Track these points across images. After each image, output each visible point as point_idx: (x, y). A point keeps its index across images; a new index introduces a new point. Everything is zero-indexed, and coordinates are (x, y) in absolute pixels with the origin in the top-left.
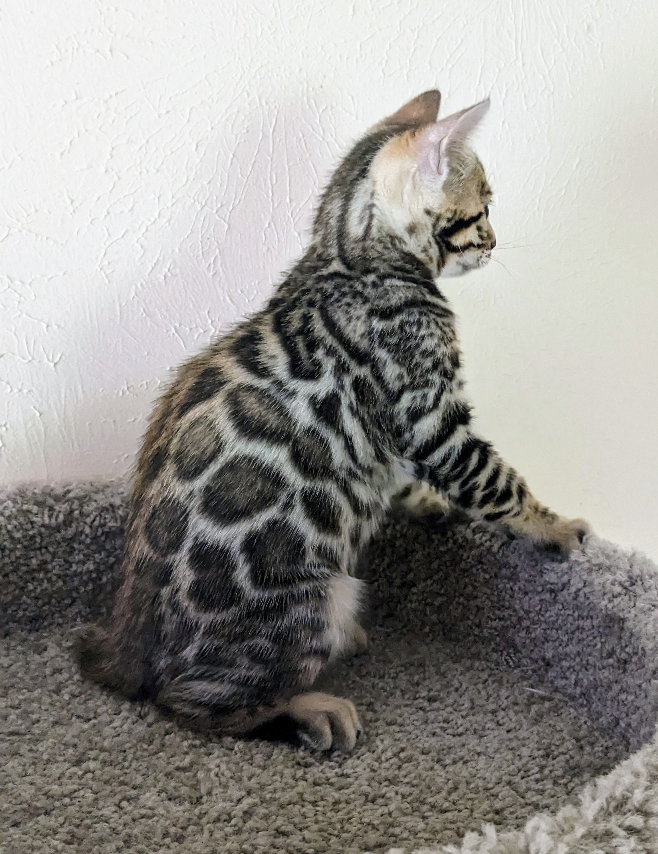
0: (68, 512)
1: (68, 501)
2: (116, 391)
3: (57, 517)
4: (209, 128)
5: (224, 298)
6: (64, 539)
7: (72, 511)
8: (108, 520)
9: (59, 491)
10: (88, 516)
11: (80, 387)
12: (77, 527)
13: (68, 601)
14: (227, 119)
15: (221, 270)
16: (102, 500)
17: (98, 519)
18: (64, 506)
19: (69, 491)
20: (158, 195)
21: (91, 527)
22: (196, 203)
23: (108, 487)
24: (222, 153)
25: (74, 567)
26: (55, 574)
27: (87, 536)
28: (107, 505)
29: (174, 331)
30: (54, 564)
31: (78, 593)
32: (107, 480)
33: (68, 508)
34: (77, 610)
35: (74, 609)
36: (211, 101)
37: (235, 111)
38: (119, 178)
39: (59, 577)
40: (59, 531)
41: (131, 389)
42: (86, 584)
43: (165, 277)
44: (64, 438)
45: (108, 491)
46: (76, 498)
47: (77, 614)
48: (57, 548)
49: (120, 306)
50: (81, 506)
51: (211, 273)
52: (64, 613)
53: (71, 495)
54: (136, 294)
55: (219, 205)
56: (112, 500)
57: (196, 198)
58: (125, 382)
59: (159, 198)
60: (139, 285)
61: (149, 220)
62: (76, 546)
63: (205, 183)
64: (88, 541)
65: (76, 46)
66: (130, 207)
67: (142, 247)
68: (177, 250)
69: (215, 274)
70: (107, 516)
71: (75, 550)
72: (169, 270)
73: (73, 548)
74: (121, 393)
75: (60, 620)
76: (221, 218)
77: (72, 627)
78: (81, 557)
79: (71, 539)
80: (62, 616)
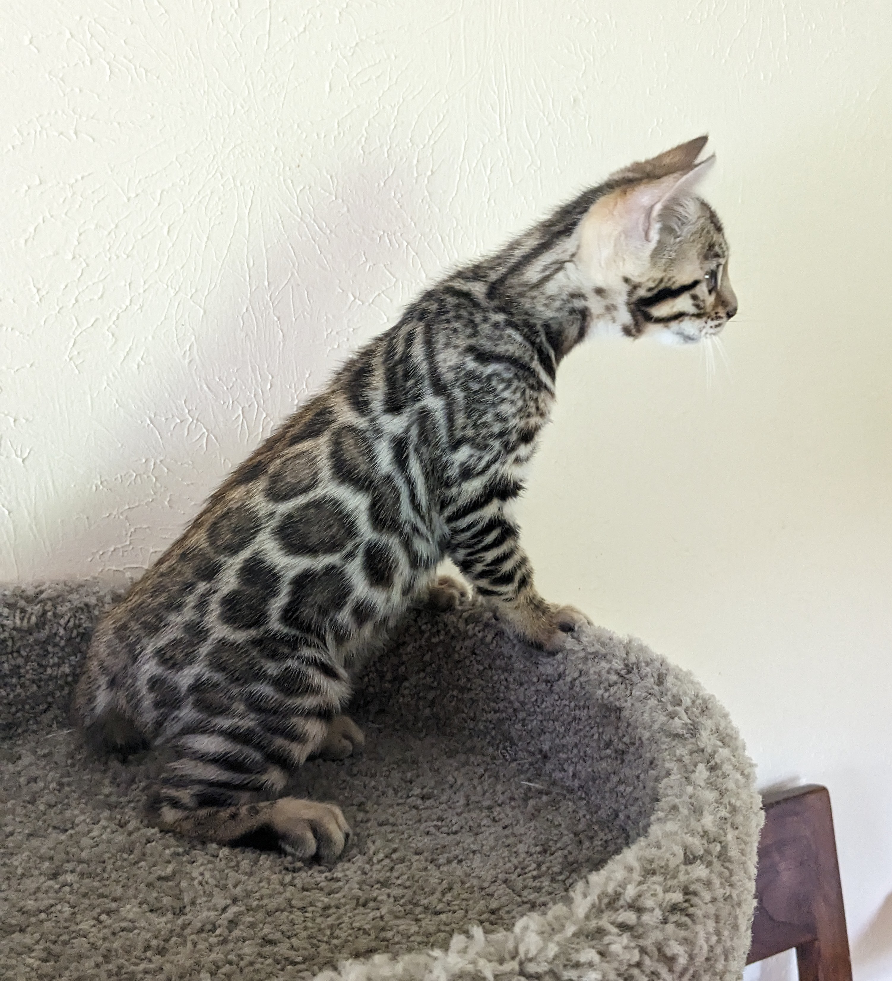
0: (40, 614)
1: (41, 601)
2: (89, 486)
3: (29, 618)
4: (181, 211)
5: (201, 386)
6: (37, 642)
7: (45, 613)
8: (82, 621)
9: (31, 592)
10: (62, 616)
11: (50, 483)
12: (50, 629)
13: (42, 707)
14: (200, 202)
15: (197, 357)
16: (76, 599)
17: (72, 620)
18: (36, 608)
19: (41, 592)
20: (129, 281)
21: (65, 628)
22: (170, 288)
23: (83, 586)
24: (196, 236)
25: (49, 671)
26: (29, 680)
27: (61, 638)
28: (82, 605)
29: (149, 422)
30: (28, 668)
31: (54, 697)
32: (80, 578)
33: (41, 610)
34: (52, 716)
35: (50, 715)
36: (182, 183)
37: (209, 192)
38: (88, 265)
39: (33, 681)
40: (31, 634)
41: (105, 483)
42: (62, 688)
43: (139, 366)
44: (35, 536)
45: (82, 591)
46: (50, 599)
47: (53, 719)
48: (30, 651)
49: (91, 398)
50: (55, 607)
51: (187, 361)
52: (38, 719)
53: (43, 596)
54: (108, 385)
55: (194, 291)
56: (87, 600)
57: (169, 284)
58: (98, 477)
59: (130, 284)
60: (111, 375)
61: (121, 308)
62: (50, 648)
63: (178, 268)
64: (63, 643)
65: (39, 129)
66: (100, 294)
67: (113, 335)
68: (150, 338)
69: (191, 361)
70: (82, 617)
71: (49, 653)
72: (142, 358)
73: (47, 651)
74: (94, 488)
75: (35, 727)
76: (196, 303)
77: (48, 734)
78: (56, 660)
79: (44, 642)
80: (37, 723)
